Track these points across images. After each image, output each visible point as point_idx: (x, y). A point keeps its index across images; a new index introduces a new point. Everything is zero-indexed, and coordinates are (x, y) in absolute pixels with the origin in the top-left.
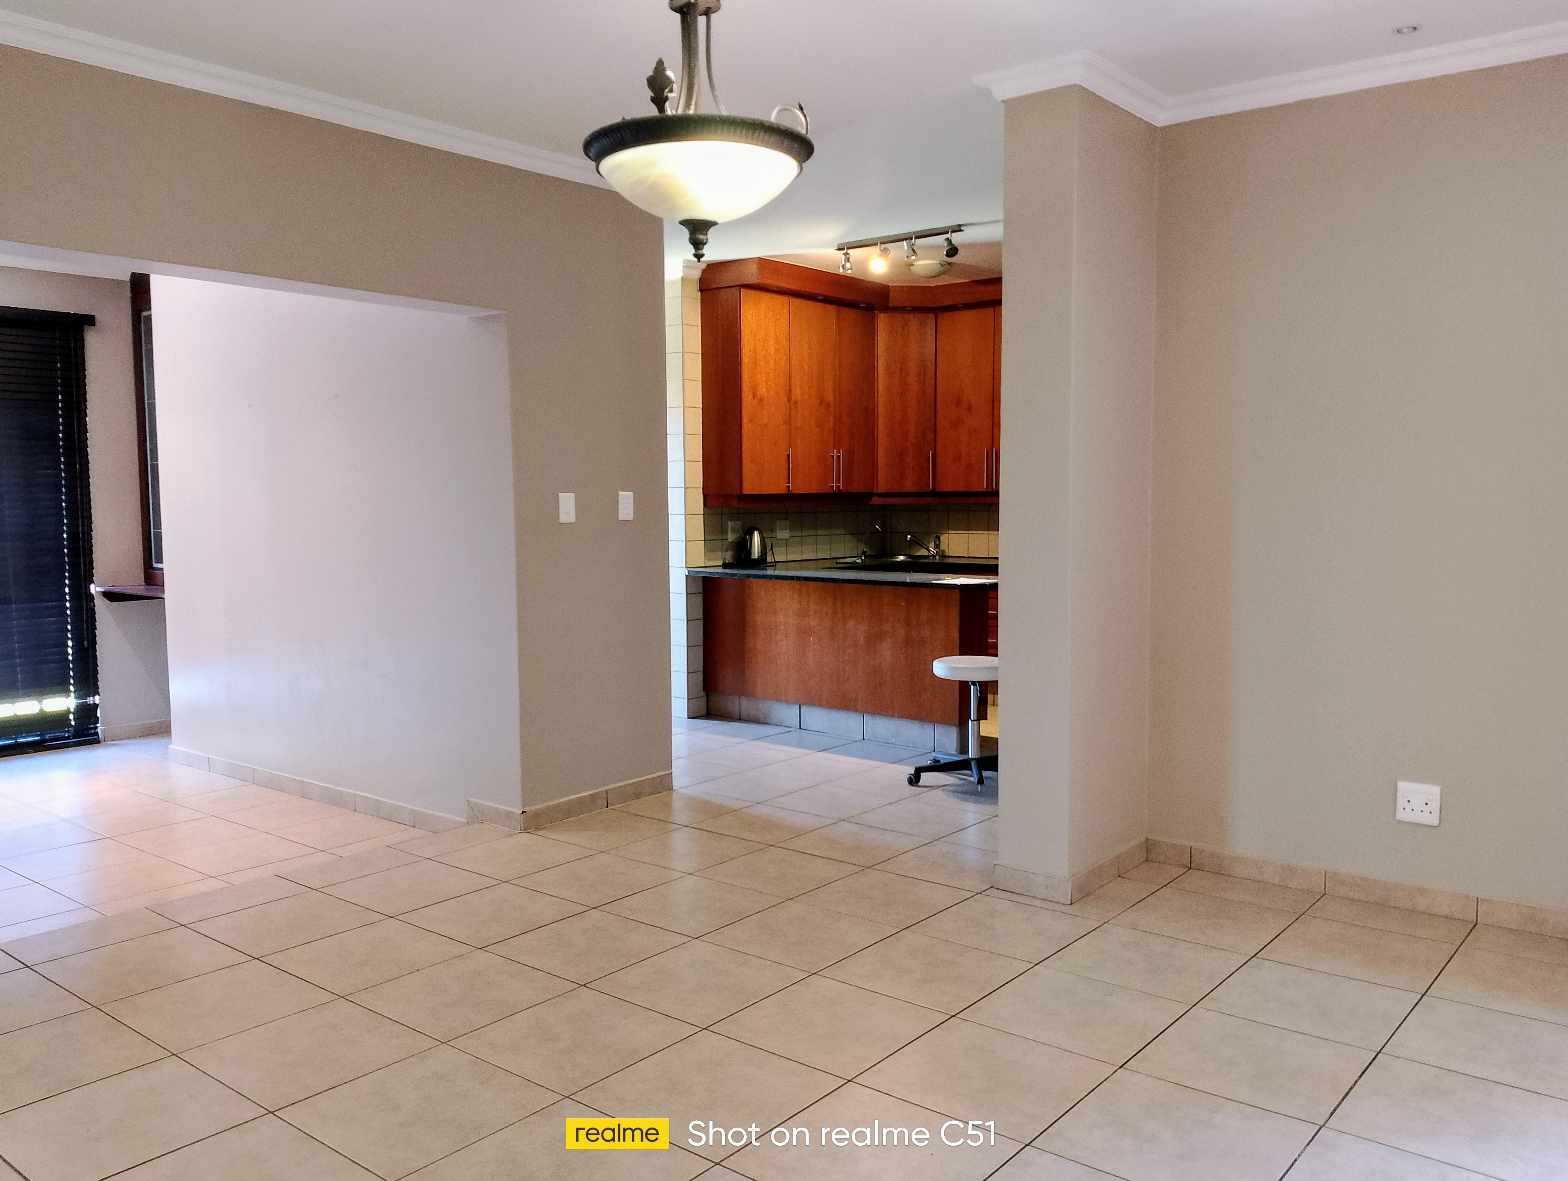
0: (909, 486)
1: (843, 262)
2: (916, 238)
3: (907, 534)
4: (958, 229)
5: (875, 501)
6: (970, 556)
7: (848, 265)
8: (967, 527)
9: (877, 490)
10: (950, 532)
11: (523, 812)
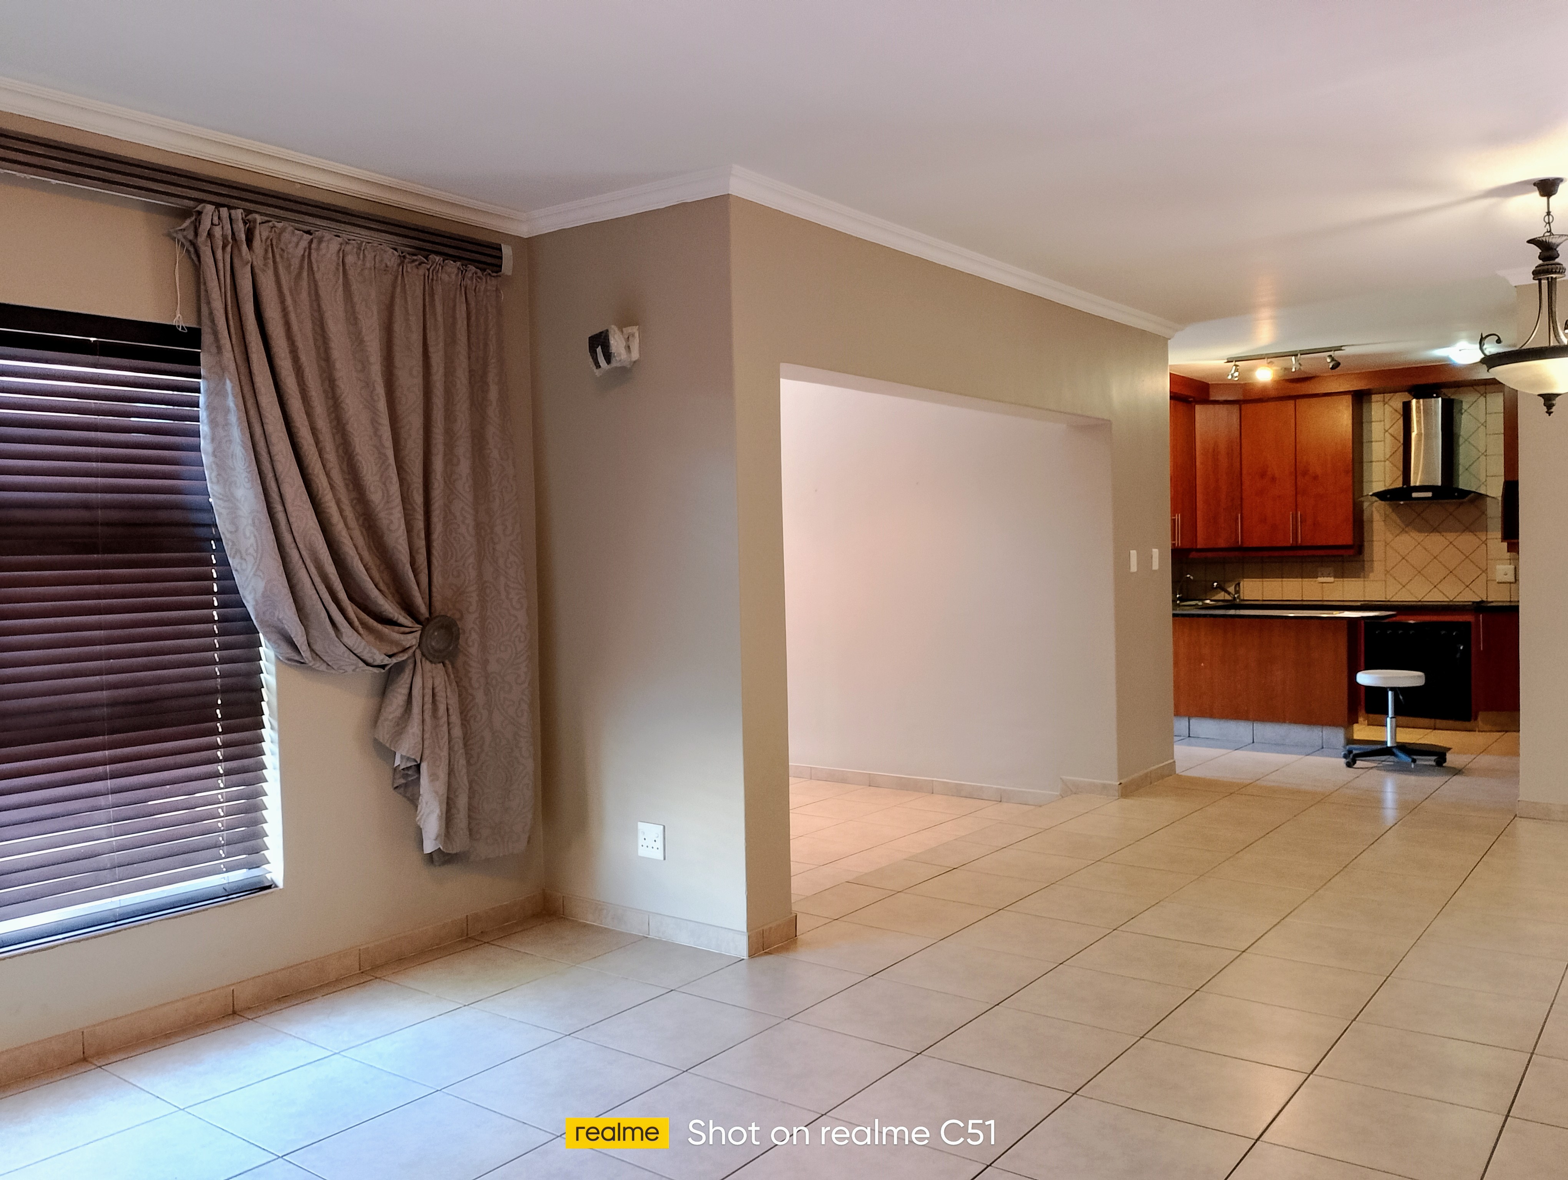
0: (1222, 543)
1: (1233, 372)
2: (1301, 354)
3: (1212, 583)
4: (1339, 348)
5: (1193, 555)
6: (1264, 599)
7: (1236, 374)
8: (1263, 575)
9: (1196, 546)
10: (1244, 580)
11: (1120, 784)
